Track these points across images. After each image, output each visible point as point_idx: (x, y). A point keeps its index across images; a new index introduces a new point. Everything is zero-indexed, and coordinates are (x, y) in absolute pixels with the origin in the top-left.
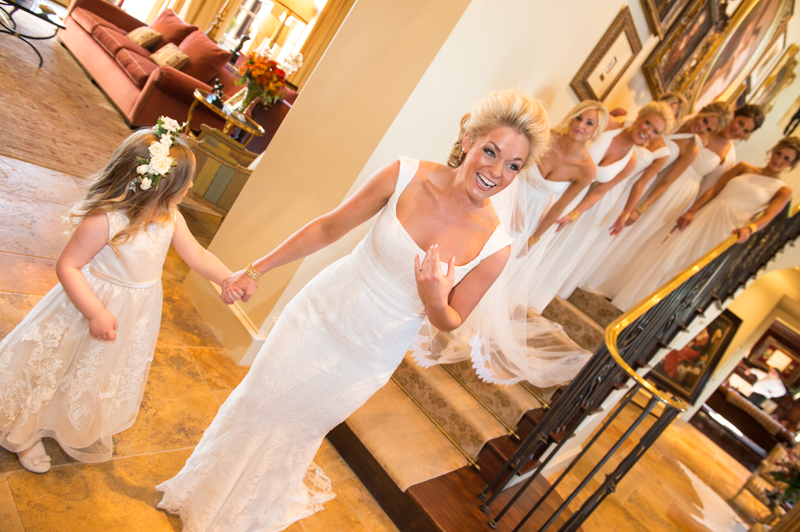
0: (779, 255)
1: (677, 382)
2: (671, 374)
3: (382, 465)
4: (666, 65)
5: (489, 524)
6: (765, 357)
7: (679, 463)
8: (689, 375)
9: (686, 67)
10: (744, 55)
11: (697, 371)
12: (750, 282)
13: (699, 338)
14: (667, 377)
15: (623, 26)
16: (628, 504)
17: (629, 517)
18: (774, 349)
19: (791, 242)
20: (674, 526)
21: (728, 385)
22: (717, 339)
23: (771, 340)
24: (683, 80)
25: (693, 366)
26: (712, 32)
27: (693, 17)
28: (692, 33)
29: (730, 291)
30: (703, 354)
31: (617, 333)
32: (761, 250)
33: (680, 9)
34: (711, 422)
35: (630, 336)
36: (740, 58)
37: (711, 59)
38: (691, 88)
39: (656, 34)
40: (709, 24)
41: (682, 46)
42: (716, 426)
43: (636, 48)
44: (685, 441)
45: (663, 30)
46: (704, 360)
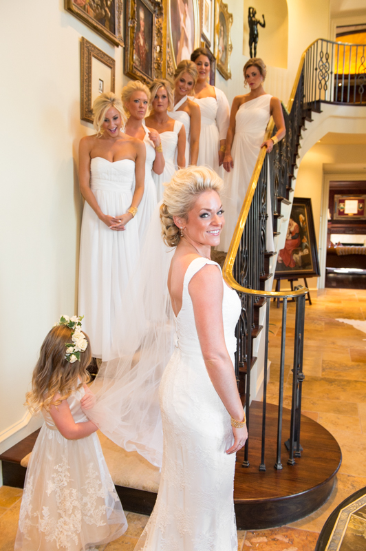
0: (301, 142)
1: (299, 268)
2: (292, 266)
3: (141, 489)
4: (140, 62)
5: (243, 466)
6: (342, 210)
7: (337, 319)
8: (303, 257)
9: (155, 55)
10: (188, 21)
11: (306, 252)
12: (296, 172)
13: (292, 229)
14: (291, 269)
15: (89, 54)
16: (324, 373)
17: (330, 381)
18: (343, 201)
19: (302, 128)
20: (361, 364)
21: (332, 245)
22: (303, 221)
23: (337, 197)
24: (159, 65)
25: (302, 250)
26: (155, 20)
27: (135, 17)
28: (142, 29)
29: (287, 187)
30: (302, 238)
31: (231, 273)
32: (287, 147)
33: (122, 17)
34: (340, 276)
35: (242, 267)
36: (187, 26)
37: (168, 38)
38: (169, 67)
39: (117, 45)
40: (149, 15)
41: (142, 42)
42: (344, 276)
43: (110, 63)
44: (331, 302)
45: (120, 39)
46: (306, 241)
